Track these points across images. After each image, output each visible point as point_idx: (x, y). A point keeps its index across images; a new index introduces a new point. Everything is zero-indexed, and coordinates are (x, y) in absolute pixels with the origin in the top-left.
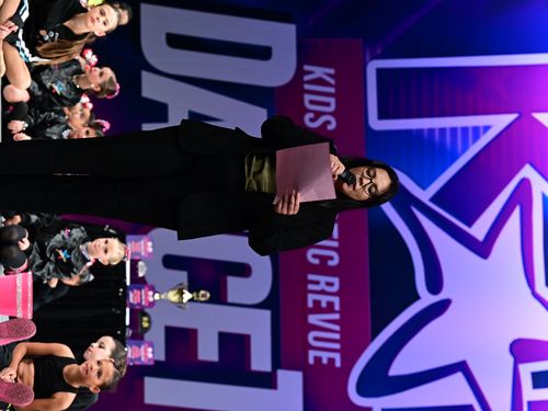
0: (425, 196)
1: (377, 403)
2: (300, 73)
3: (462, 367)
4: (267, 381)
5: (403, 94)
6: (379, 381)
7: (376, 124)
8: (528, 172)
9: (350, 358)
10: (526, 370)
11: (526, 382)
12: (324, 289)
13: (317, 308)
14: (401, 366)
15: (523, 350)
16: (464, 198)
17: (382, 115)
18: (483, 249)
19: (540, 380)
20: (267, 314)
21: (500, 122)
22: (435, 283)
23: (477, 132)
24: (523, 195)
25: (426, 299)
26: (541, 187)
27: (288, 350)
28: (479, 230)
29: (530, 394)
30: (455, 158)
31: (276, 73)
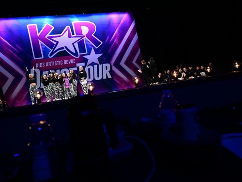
0: (51, 50)
1: (79, 54)
2: (37, 68)
3: (73, 44)
4: (78, 68)
5: (38, 54)
6: (76, 54)
7: (43, 57)
8: (46, 37)
9: (74, 58)
10: (72, 36)
11: (74, 36)
12: (66, 62)
13: (68, 63)
14: (74, 52)
15: (70, 36)
16: (51, 45)
17: (41, 57)
18: (57, 42)
19: (73, 34)
20: (70, 69)
21: (40, 41)
22: (63, 48)
23: (42, 44)
24: (49, 38)
25: (65, 49)
26: (48, 35)
27: (74, 66)
28: (55, 43)
29: (75, 35)
30: (46, 47)
31: (38, 71)
